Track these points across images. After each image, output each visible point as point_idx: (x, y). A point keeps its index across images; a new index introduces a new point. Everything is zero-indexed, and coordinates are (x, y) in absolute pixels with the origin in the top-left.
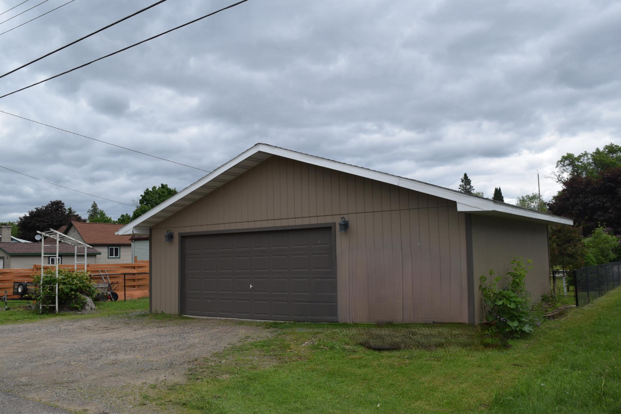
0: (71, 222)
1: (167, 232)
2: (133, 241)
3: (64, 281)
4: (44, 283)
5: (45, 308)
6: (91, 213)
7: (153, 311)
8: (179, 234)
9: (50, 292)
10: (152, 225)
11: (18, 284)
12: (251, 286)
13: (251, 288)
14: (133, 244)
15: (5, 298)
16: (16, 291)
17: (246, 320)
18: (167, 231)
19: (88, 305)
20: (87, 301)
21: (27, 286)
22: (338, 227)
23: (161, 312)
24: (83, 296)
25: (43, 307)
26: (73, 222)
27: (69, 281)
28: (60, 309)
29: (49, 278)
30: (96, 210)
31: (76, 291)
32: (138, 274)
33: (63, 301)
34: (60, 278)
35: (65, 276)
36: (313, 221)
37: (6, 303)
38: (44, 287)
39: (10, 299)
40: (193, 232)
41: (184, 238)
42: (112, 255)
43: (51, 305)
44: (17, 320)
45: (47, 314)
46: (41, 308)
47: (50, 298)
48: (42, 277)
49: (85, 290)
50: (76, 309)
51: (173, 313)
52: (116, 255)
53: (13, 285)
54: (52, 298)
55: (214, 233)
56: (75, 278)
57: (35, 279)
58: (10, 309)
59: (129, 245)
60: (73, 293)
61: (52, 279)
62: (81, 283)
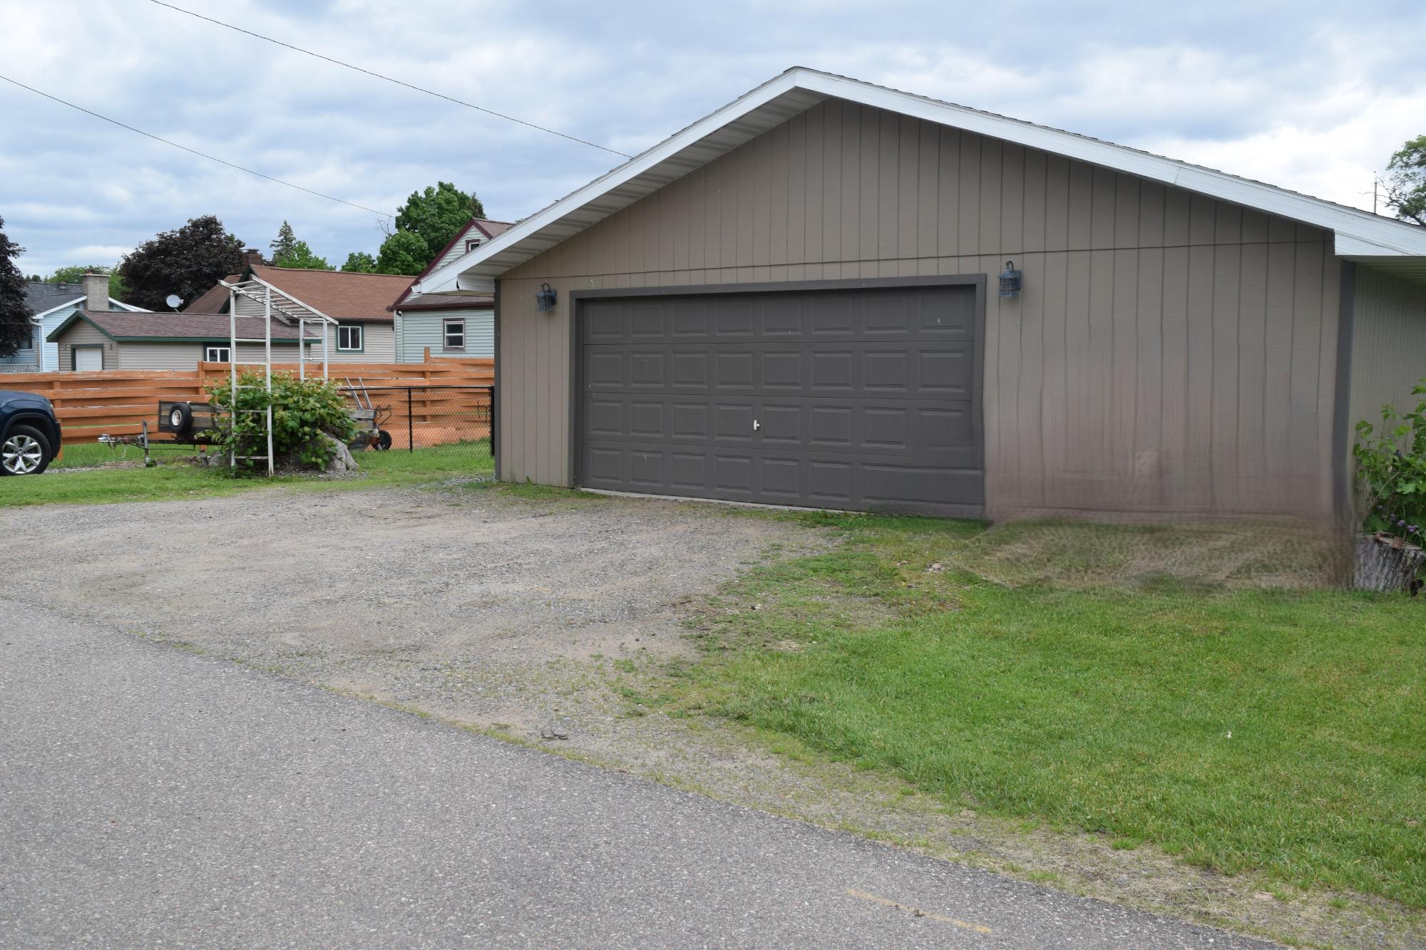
0: (249, 266)
1: (541, 288)
2: (400, 312)
3: (285, 402)
4: (239, 405)
5: (243, 465)
6: (279, 248)
7: (505, 476)
8: (572, 293)
9: (254, 427)
10: (500, 270)
11: (170, 407)
12: (756, 425)
13: (755, 429)
14: (398, 320)
15: (143, 439)
16: (165, 422)
17: (741, 504)
18: (543, 286)
19: (340, 459)
20: (337, 450)
21: (191, 411)
22: (993, 286)
23: (526, 480)
24: (329, 439)
25: (237, 461)
26: (252, 266)
27: (298, 402)
28: (278, 466)
29: (252, 394)
30: (291, 241)
31: (313, 425)
32: (433, 388)
33: (283, 449)
34: (276, 395)
35: (287, 389)
36: (928, 270)
37: (147, 450)
38: (238, 415)
39: (155, 442)
40: (610, 290)
41: (583, 303)
42: (344, 344)
43: (258, 458)
44: (186, 490)
45: (249, 478)
46: (233, 463)
47: (253, 441)
48: (234, 391)
49: (331, 423)
50: (315, 467)
51: (554, 483)
52: (355, 344)
53: (158, 408)
54: (258, 440)
55: (663, 293)
56: (309, 396)
57: (214, 395)
58: (155, 464)
59: (389, 323)
60: (307, 429)
61: (258, 395)
62: (324, 407)
